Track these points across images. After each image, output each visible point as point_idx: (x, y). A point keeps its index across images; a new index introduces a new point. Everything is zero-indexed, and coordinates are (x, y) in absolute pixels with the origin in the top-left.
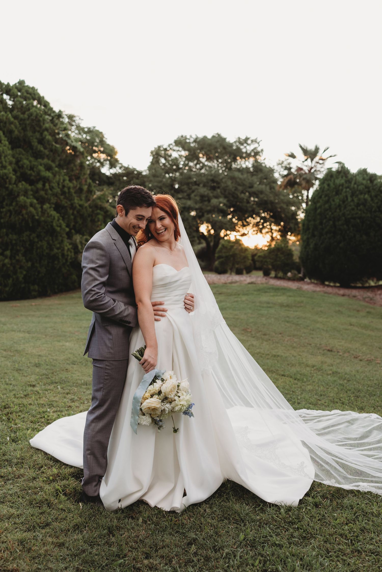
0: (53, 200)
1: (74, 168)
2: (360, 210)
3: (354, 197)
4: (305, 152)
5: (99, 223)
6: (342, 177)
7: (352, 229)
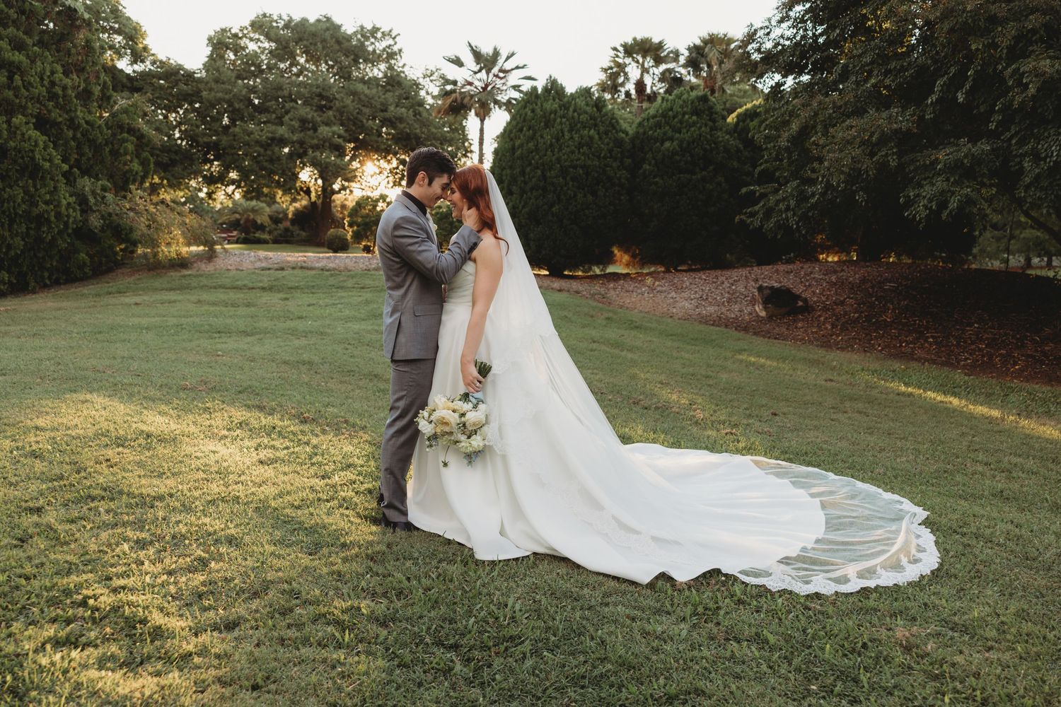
0: (33, 109)
1: (73, 51)
2: (584, 154)
3: (574, 133)
4: (477, 55)
5: (128, 157)
6: (554, 100)
7: (571, 183)
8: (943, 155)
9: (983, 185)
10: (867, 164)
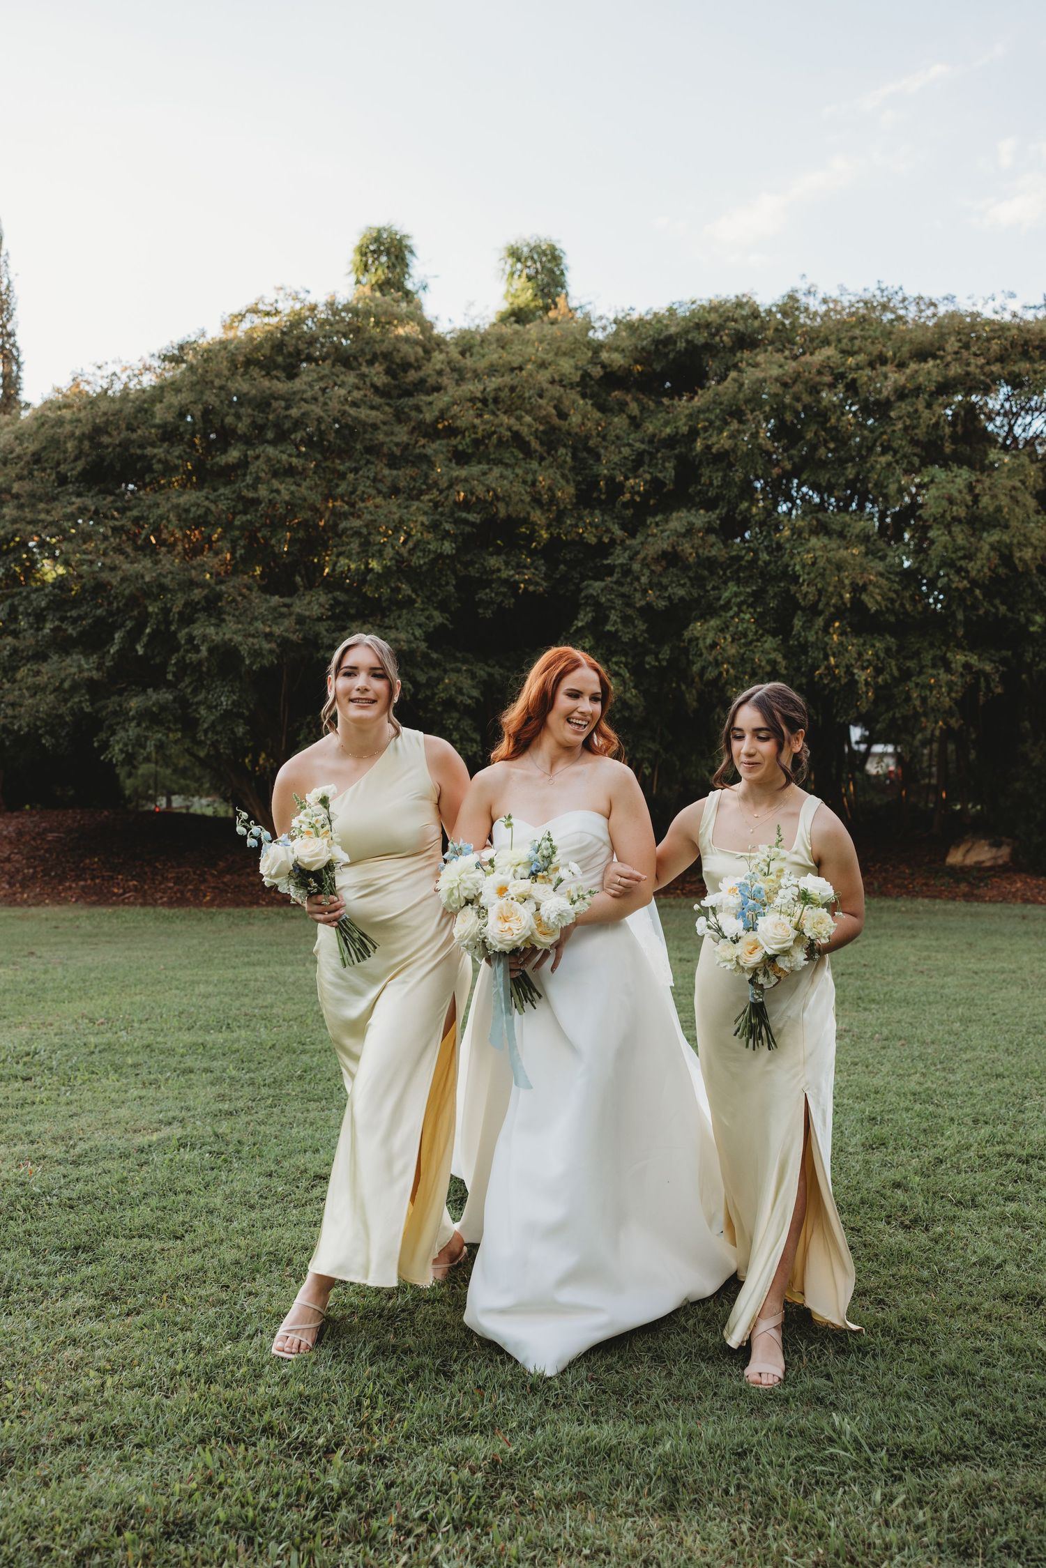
8: (134, 703)
9: (169, 729)
10: (62, 710)
